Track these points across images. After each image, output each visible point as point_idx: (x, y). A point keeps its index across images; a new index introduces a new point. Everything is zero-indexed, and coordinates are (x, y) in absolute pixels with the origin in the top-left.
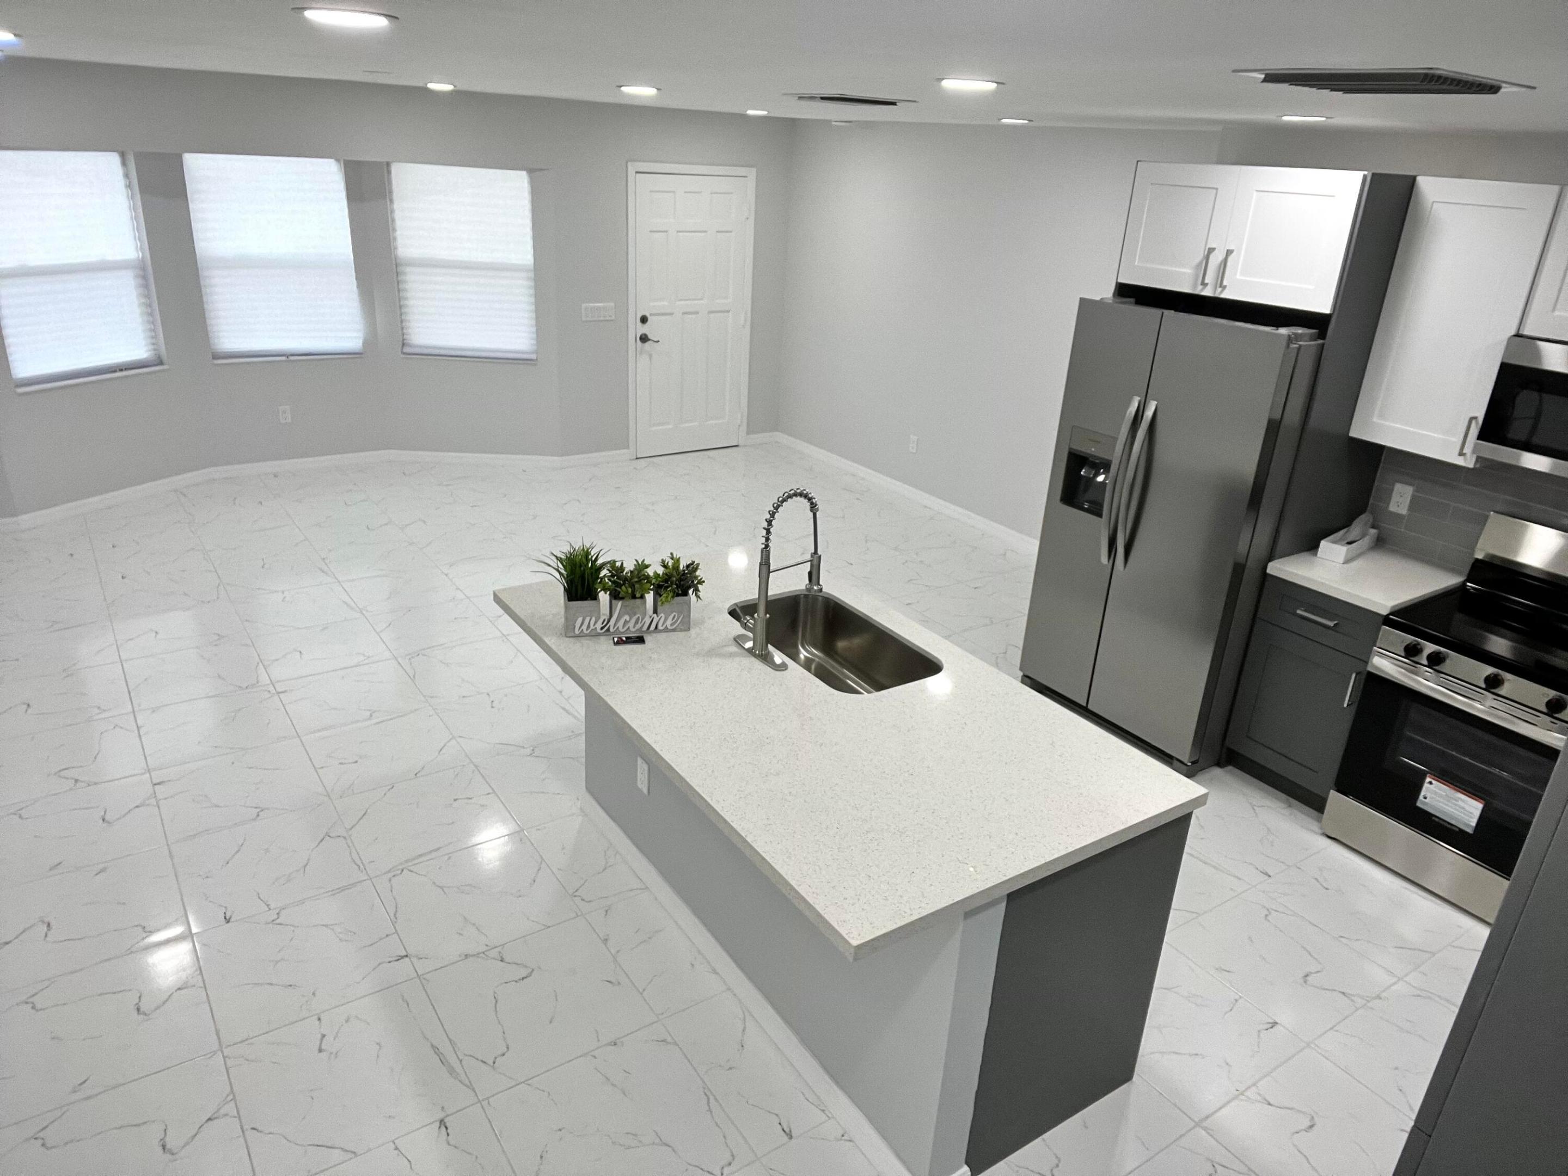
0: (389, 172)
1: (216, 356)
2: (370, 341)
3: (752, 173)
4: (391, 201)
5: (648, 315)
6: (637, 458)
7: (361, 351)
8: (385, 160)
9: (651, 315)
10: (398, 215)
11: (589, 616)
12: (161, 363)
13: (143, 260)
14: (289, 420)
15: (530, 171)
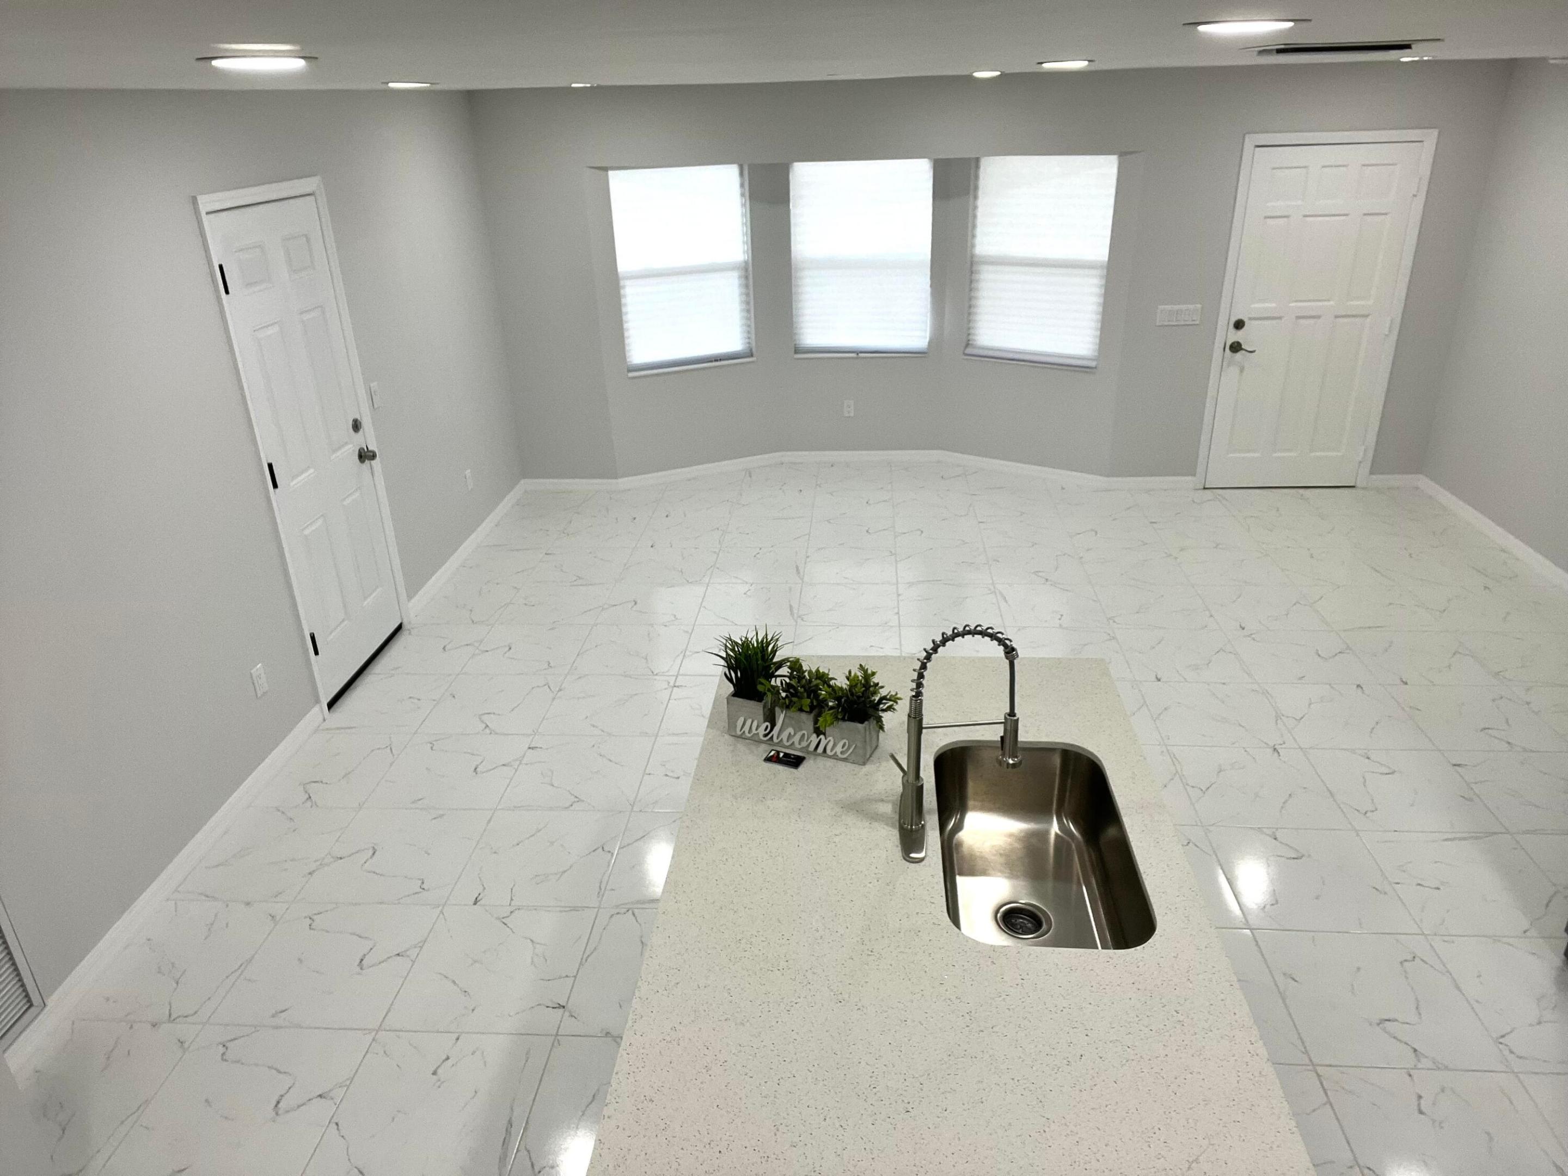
0: (977, 167)
1: (797, 350)
2: (937, 340)
3: (1431, 138)
4: (976, 198)
5: (1246, 320)
6: (1205, 488)
7: (926, 350)
8: (973, 155)
9: (1250, 319)
10: (980, 212)
11: (750, 718)
12: (752, 356)
13: (746, 262)
14: (852, 415)
15: (1122, 155)
